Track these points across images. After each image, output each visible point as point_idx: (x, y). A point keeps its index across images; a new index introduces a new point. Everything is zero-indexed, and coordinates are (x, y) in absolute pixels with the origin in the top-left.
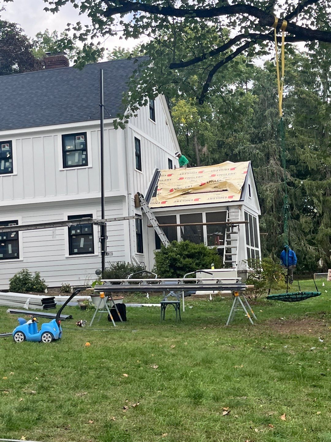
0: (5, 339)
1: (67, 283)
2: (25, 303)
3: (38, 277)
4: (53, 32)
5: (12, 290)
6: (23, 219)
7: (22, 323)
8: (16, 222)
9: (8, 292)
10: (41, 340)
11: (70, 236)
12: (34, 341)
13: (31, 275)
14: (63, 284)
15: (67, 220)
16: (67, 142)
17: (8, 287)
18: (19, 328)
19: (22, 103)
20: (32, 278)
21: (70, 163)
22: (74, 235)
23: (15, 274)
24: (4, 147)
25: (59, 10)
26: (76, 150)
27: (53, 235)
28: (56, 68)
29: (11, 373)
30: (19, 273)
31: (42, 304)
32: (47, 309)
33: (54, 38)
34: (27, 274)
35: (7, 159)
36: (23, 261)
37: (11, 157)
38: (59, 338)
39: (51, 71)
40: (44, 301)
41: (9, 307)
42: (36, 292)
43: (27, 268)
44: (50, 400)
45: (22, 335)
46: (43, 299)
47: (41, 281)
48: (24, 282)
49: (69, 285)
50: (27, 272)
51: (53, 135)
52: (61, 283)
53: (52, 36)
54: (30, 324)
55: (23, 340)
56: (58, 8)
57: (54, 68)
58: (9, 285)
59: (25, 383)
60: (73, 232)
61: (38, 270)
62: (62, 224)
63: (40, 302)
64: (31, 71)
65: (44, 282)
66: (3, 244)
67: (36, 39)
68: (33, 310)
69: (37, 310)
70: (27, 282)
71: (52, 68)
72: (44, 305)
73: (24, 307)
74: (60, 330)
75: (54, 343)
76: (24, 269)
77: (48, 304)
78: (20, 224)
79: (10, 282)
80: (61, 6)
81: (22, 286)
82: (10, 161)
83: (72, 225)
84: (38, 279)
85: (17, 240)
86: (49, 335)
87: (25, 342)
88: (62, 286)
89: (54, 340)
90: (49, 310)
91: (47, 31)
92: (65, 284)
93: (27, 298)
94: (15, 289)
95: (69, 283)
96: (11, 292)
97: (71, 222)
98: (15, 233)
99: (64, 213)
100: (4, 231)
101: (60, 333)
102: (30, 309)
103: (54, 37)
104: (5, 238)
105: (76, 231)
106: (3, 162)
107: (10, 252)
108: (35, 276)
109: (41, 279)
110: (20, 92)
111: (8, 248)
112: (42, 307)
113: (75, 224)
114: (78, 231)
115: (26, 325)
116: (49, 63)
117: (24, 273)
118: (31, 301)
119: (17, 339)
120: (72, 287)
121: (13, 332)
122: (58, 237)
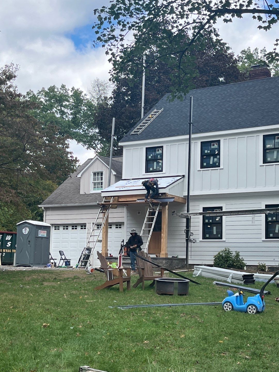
0: (215, 308)
1: (263, 263)
2: (228, 277)
3: (238, 255)
4: (254, 49)
5: (215, 265)
6: (226, 206)
7: (230, 295)
8: (221, 208)
9: (212, 267)
10: (247, 311)
11: (267, 222)
12: (241, 311)
13: (232, 254)
14: (260, 263)
15: (264, 208)
16: (267, 142)
17: (212, 263)
18: (227, 298)
19: (229, 109)
20: (233, 256)
21: (269, 159)
22: (270, 222)
23: (218, 252)
24: (214, 145)
25: (271, 28)
26: (275, 148)
27: (252, 221)
28: (258, 78)
29: (226, 337)
30: (222, 252)
31: (242, 279)
32: (247, 284)
33: (255, 55)
34: (229, 253)
35: (215, 156)
36: (225, 241)
37: (219, 154)
38: (262, 311)
39: (255, 82)
40: (244, 276)
41: (215, 280)
42: (236, 268)
43: (229, 248)
44: (264, 366)
45: (231, 305)
46: (244, 275)
47: (240, 259)
48: (226, 259)
49: (265, 264)
50: (228, 251)
51: (255, 135)
52: (258, 262)
53: (254, 53)
54: (237, 296)
55: (231, 309)
56: (270, 26)
57: (257, 79)
58: (213, 261)
59: (239, 348)
60: (270, 219)
61: (238, 250)
62: (260, 211)
63: (242, 277)
64: (236, 82)
65: (243, 260)
66: (209, 226)
67: (240, 55)
68: (235, 284)
69: (238, 284)
70: (229, 259)
71: (256, 79)
72: (244, 280)
73: (228, 281)
74: (263, 303)
75: (258, 315)
76: (226, 248)
77: (248, 279)
78: (224, 210)
79: (214, 258)
80: (273, 24)
81: (224, 263)
82: (218, 157)
83: (269, 213)
84: (238, 258)
85: (221, 223)
86: (254, 307)
87: (233, 311)
88: (258, 265)
89: (258, 312)
90: (249, 285)
91: (249, 49)
92: (261, 263)
93: (230, 273)
94: (218, 264)
95: (265, 262)
96: (215, 266)
97: (268, 210)
98: (219, 218)
99: (262, 202)
100: (211, 215)
101: (264, 306)
102: (232, 283)
103: (255, 53)
104: (211, 221)
105: (272, 219)
106: (212, 158)
107: (215, 233)
108: (235, 255)
109: (240, 257)
110: (228, 100)
111: (213, 229)
112: (242, 282)
113: (272, 212)
114: (274, 218)
115: (234, 297)
116: (253, 75)
117: (226, 252)
118: (233, 276)
119: (226, 308)
120: (267, 267)
121: (223, 302)
122: (256, 223)
